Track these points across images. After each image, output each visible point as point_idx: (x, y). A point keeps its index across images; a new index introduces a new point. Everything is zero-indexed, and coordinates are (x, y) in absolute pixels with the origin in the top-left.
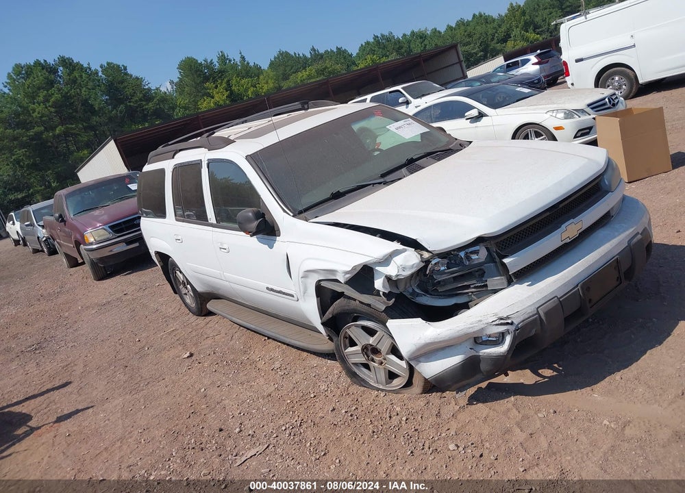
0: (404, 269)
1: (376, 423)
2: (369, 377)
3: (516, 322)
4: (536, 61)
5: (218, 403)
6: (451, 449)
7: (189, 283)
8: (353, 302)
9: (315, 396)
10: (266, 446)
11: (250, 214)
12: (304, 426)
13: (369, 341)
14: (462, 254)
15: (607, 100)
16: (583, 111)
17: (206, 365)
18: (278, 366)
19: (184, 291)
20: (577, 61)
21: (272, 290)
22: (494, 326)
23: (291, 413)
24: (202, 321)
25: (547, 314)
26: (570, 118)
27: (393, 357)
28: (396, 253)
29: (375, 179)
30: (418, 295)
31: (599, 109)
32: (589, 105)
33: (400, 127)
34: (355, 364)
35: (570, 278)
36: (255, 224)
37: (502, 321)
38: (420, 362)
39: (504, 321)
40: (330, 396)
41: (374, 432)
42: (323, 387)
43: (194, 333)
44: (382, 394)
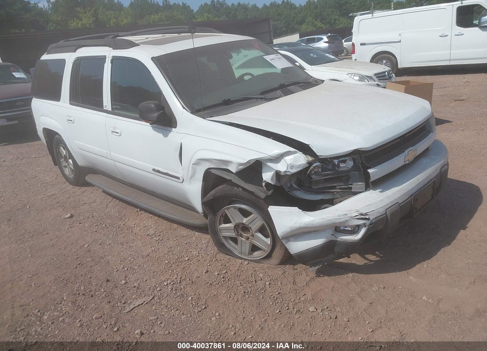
0: (292, 167)
1: (245, 285)
2: (235, 248)
3: (371, 218)
4: (327, 40)
5: (102, 258)
6: (311, 310)
7: (71, 157)
8: (236, 188)
9: (189, 260)
10: (151, 297)
11: (153, 106)
12: (184, 283)
13: (243, 220)
14: (336, 162)
15: (386, 73)
16: (371, 78)
17: (87, 225)
18: (152, 232)
19: (64, 164)
20: (362, 44)
21: (158, 171)
22: (356, 220)
23: (170, 271)
24: (78, 190)
25: (392, 214)
26: (362, 81)
27: (260, 235)
28: (288, 153)
29: (256, 95)
30: (295, 189)
31: (381, 78)
32: (375, 75)
33: (273, 59)
34: (225, 237)
35: (407, 190)
36: (156, 115)
37: (362, 217)
38: (290, 241)
39: (363, 216)
40: (202, 260)
41: (245, 292)
42: (195, 253)
43: (72, 199)
44: (246, 263)
